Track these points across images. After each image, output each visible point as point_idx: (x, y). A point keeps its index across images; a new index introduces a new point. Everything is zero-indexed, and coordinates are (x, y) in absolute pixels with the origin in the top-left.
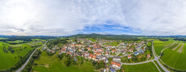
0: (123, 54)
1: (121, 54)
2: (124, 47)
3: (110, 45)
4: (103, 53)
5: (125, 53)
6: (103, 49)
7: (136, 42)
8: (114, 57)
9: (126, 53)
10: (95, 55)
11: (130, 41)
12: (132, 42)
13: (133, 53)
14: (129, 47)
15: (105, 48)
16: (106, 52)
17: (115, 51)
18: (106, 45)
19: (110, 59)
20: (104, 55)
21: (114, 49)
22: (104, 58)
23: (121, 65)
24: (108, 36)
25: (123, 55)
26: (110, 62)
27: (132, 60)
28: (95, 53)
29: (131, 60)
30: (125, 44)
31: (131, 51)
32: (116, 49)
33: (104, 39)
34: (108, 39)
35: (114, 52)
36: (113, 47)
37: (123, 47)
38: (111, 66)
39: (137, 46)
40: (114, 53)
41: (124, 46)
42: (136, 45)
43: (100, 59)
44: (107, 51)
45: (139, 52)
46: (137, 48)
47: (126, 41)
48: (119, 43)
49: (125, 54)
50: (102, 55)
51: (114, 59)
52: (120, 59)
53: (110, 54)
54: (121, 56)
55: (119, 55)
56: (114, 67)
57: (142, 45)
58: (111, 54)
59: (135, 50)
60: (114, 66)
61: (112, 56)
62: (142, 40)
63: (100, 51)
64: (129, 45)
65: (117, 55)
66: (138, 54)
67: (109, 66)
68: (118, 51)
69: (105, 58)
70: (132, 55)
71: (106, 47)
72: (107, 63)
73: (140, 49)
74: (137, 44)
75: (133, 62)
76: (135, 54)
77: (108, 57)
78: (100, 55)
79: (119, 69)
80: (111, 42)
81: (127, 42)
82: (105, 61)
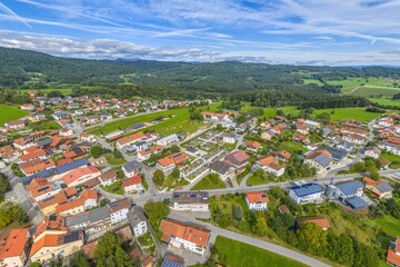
0: (223, 178)
1: (212, 181)
2: (232, 141)
3: (146, 132)
4: (108, 188)
5: (232, 176)
6: (102, 160)
7: (319, 118)
8: (176, 196)
9: (239, 177)
10: (53, 218)
11: (274, 104)
12: (287, 110)
13: (283, 185)
14: (261, 141)
15: (118, 155)
16: (128, 175)
17: (181, 164)
18: (118, 133)
19: (155, 213)
20: (113, 198)
21: (175, 150)
22: (120, 216)
23: (212, 240)
24: (124, 72)
25: (222, 185)
26: (153, 227)
27: (271, 223)
28: (49, 210)
29: (262, 221)
30: (239, 121)
31: (270, 170)
32: (183, 150)
33: (102, 93)
34: (127, 93)
35: (172, 166)
36: (164, 143)
37: (228, 140)
38: (161, 251)
39: (324, 147)
40: (175, 174)
41: (230, 132)
42: (316, 136)
43: (97, 232)
44: (131, 166)
45: (326, 190)
46: (314, 155)
47: (247, 107)
48: (199, 118)
49: (234, 183)
50: (104, 203)
51: (176, 207)
52: (205, 208)
53: (149, 182)
54: (211, 192)
55: (204, 183)
56: (180, 253)
57: (369, 146)
58: (159, 179)
59: (296, 168)
60: (177, 243)
61: (164, 193)
62: (376, 110)
63: (84, 179)
64: (260, 131)
65: (193, 182)
66: (316, 197)
67: (152, 249)
68: (196, 165)
69: (125, 211)
70: (273, 193)
71: (120, 146)
72: (141, 239)
73: (341, 172)
74: (327, 131)
75: (270, 237)
76: (292, 193)
77: (141, 204)
78: (91, 203)
79: (203, 261)
80: (154, 107)
81: (255, 114)
82: (126, 232)
